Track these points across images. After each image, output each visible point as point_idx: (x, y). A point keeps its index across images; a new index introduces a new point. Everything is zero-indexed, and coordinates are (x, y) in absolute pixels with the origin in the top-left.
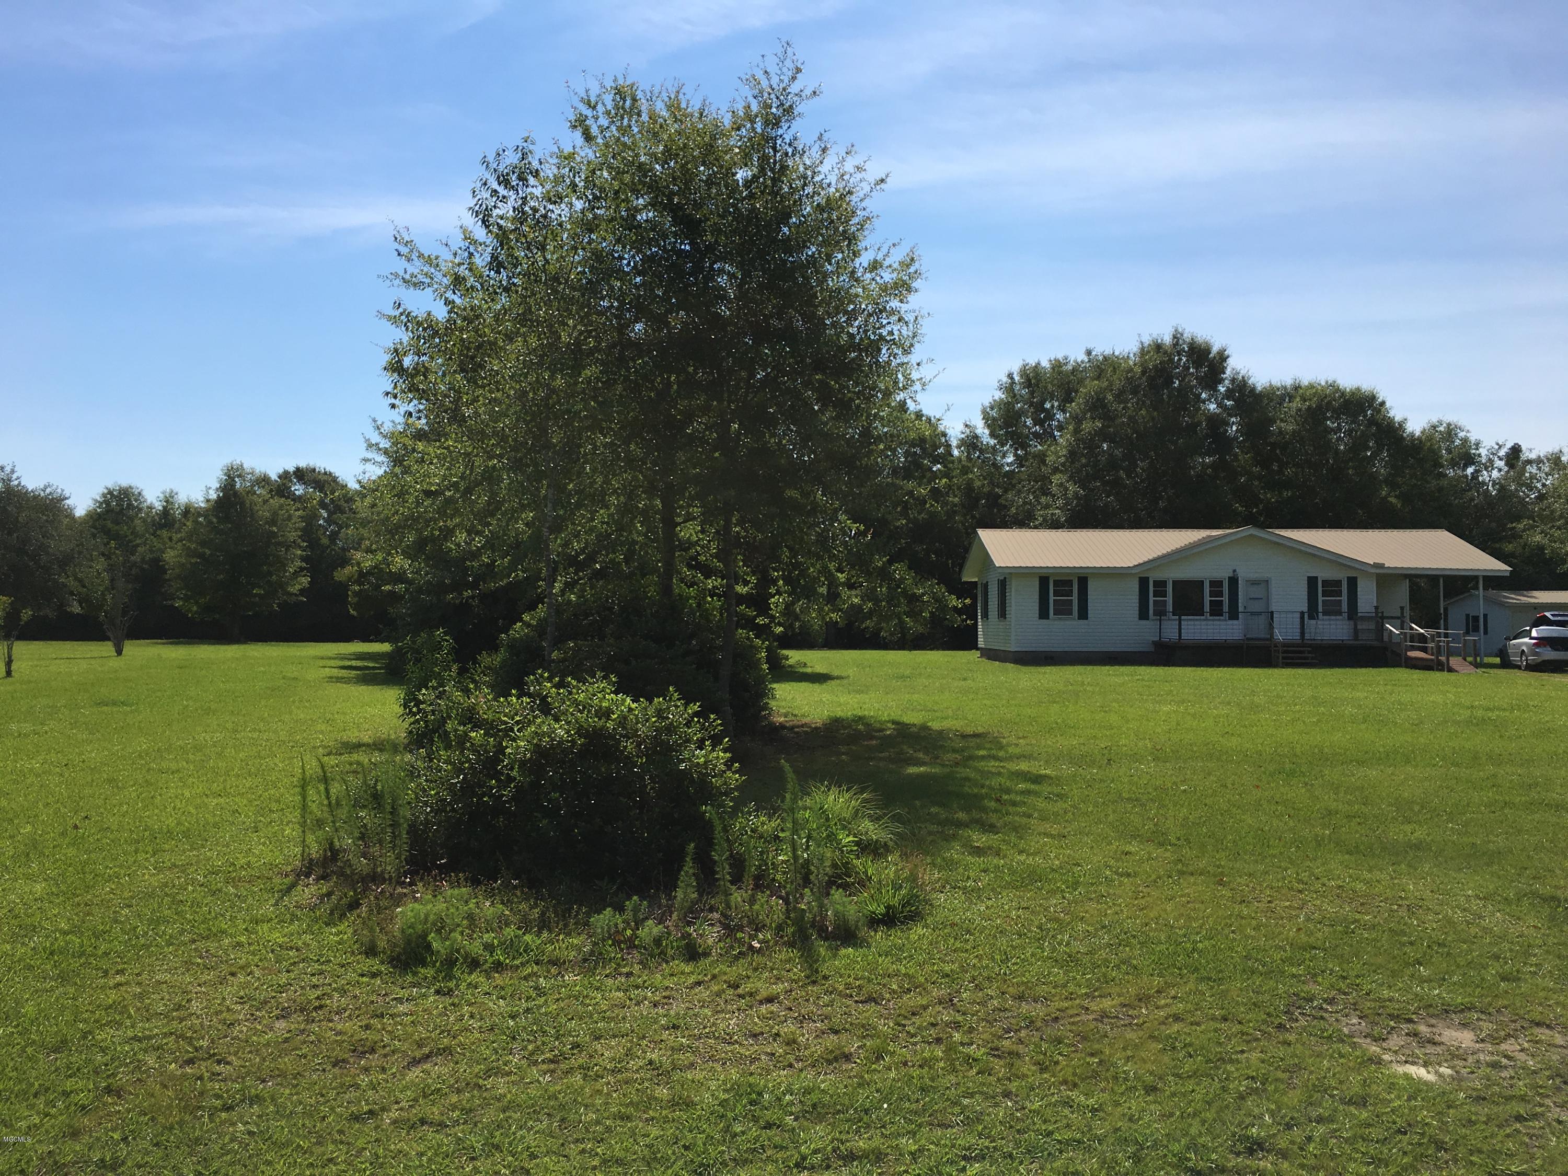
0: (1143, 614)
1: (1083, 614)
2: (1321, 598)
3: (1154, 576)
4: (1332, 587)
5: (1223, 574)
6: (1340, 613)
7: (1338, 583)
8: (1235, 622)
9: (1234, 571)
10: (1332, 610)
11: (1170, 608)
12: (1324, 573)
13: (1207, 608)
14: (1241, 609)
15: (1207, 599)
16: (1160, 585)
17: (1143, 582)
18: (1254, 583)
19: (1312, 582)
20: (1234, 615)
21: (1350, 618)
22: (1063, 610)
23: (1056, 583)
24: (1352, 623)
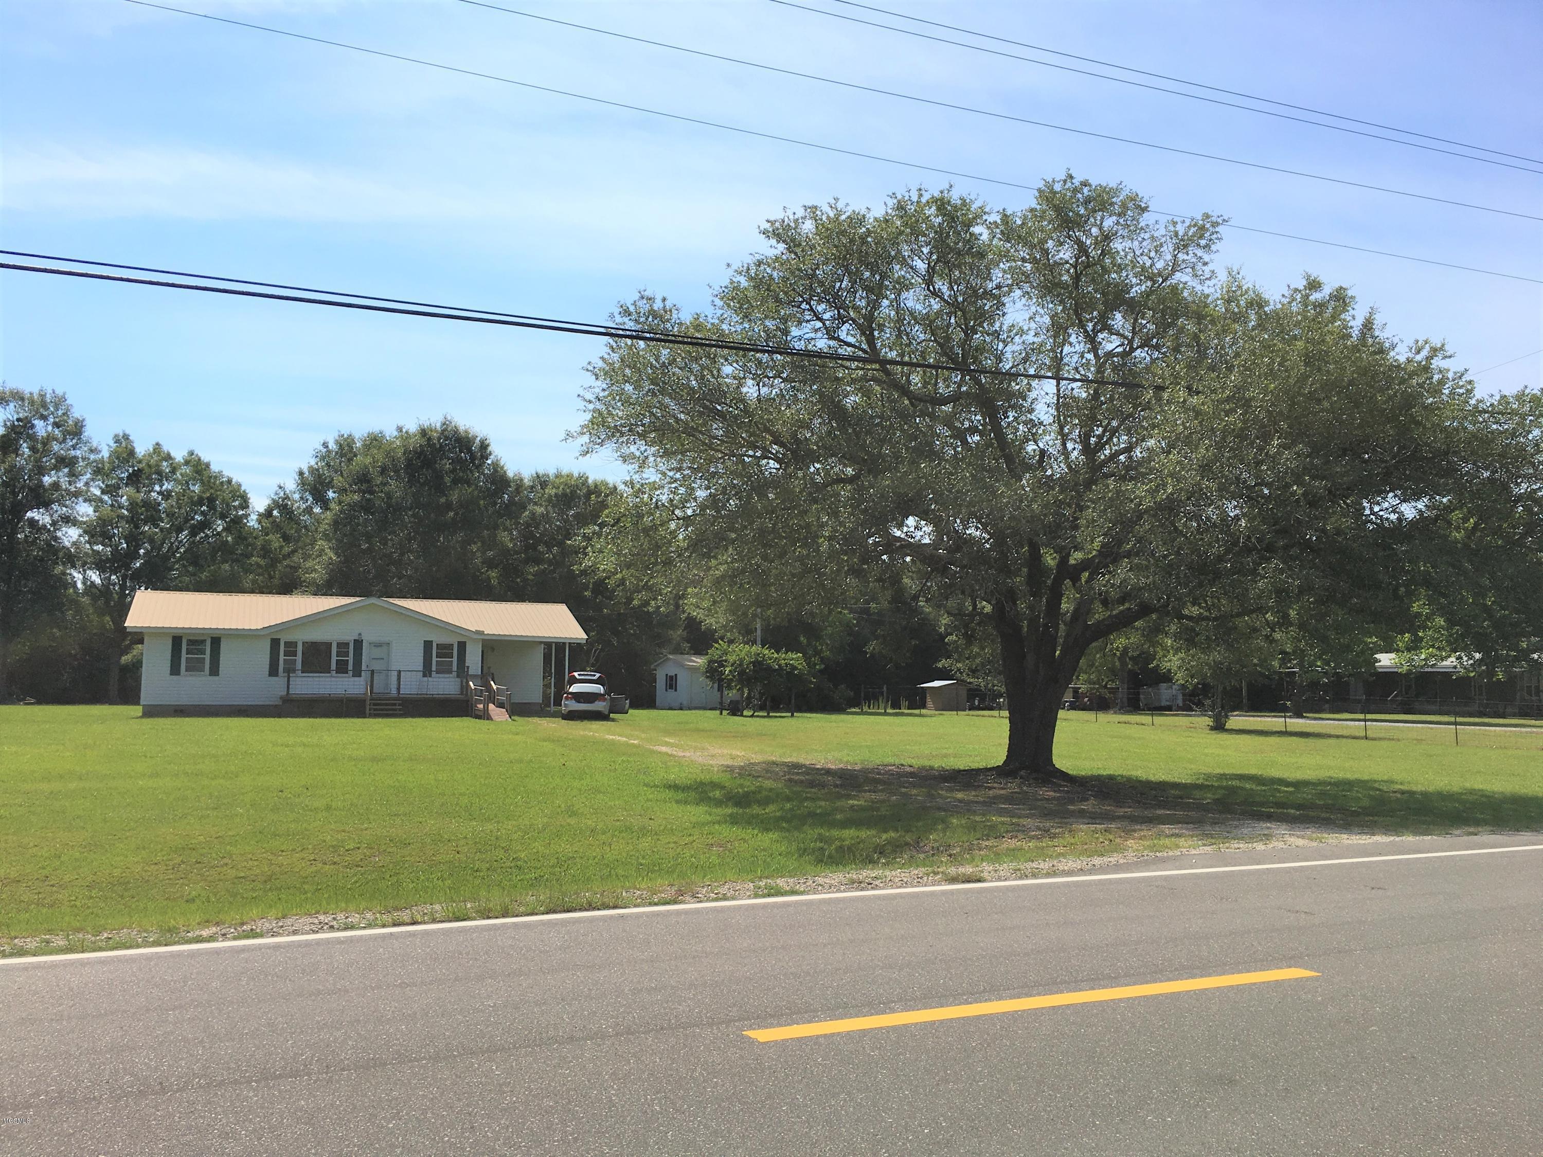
0: (273, 671)
1: (215, 671)
2: (434, 659)
3: (284, 638)
4: (445, 650)
5: (350, 637)
6: (450, 672)
7: (450, 646)
8: (356, 679)
9: (360, 634)
10: (444, 669)
11: (299, 665)
12: (437, 638)
13: (333, 666)
14: (364, 668)
15: (334, 658)
16: (291, 647)
17: (275, 643)
18: (378, 645)
19: (428, 645)
20: (357, 673)
21: (458, 676)
22: (194, 667)
23: (191, 642)
24: (459, 680)
